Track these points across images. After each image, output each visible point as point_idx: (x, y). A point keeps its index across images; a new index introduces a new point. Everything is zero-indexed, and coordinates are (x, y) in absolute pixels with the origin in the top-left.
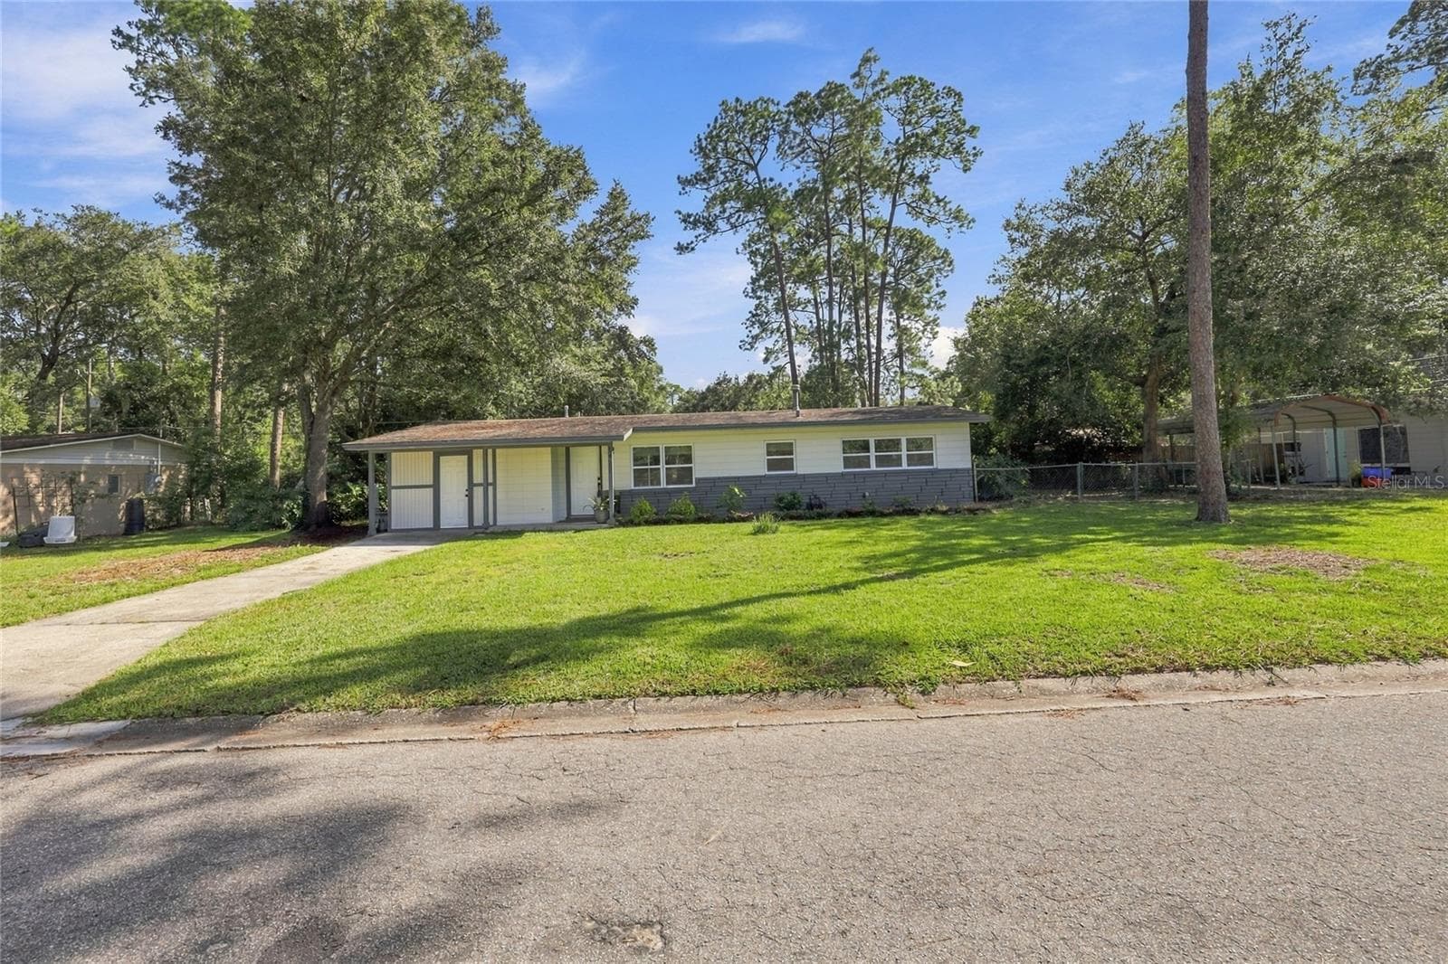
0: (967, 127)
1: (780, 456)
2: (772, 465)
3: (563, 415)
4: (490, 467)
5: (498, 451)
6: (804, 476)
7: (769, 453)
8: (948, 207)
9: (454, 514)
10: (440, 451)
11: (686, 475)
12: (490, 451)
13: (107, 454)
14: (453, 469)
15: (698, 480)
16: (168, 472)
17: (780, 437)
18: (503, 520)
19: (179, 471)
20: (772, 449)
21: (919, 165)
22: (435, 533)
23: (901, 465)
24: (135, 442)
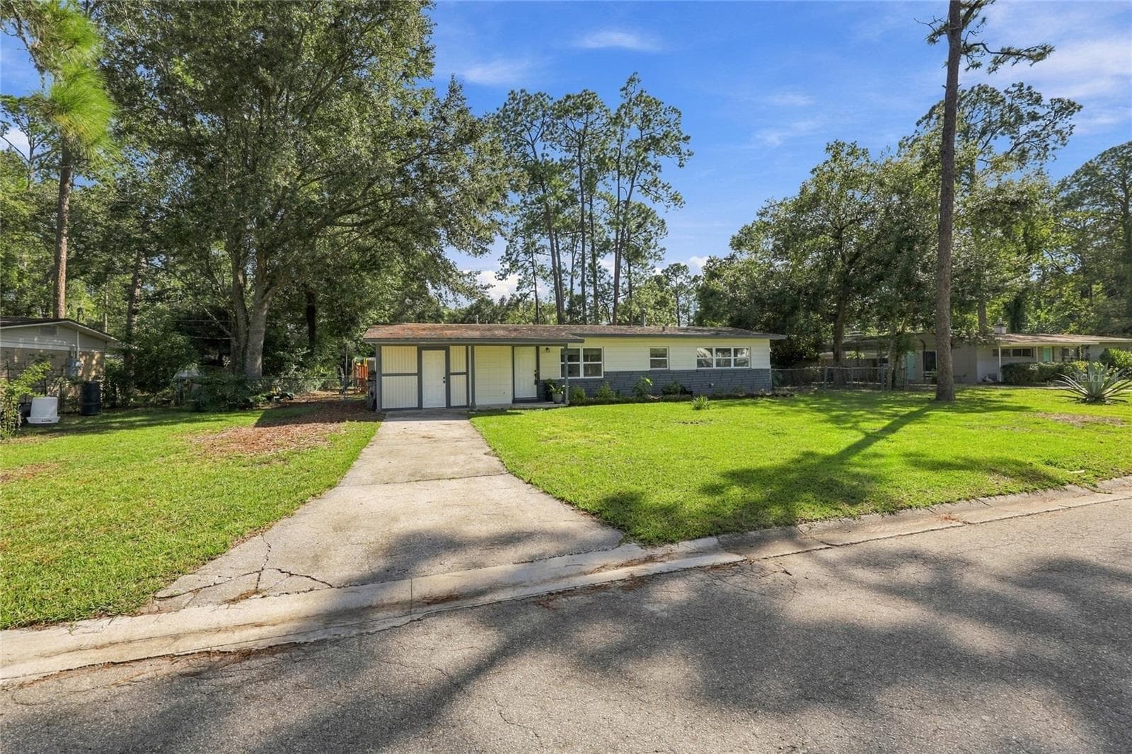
0: (683, 136)
1: (658, 357)
2: (653, 364)
3: (475, 322)
4: (470, 360)
5: (475, 347)
6: (674, 372)
7: (652, 355)
8: (670, 191)
9: (434, 396)
10: (423, 346)
11: (597, 369)
12: (470, 347)
13: (36, 339)
14: (434, 361)
15: (606, 374)
16: (84, 357)
17: (659, 344)
18: (481, 401)
19: (92, 357)
20: (654, 353)
21: (651, 157)
22: (419, 412)
23: (730, 366)
24: (58, 327)
